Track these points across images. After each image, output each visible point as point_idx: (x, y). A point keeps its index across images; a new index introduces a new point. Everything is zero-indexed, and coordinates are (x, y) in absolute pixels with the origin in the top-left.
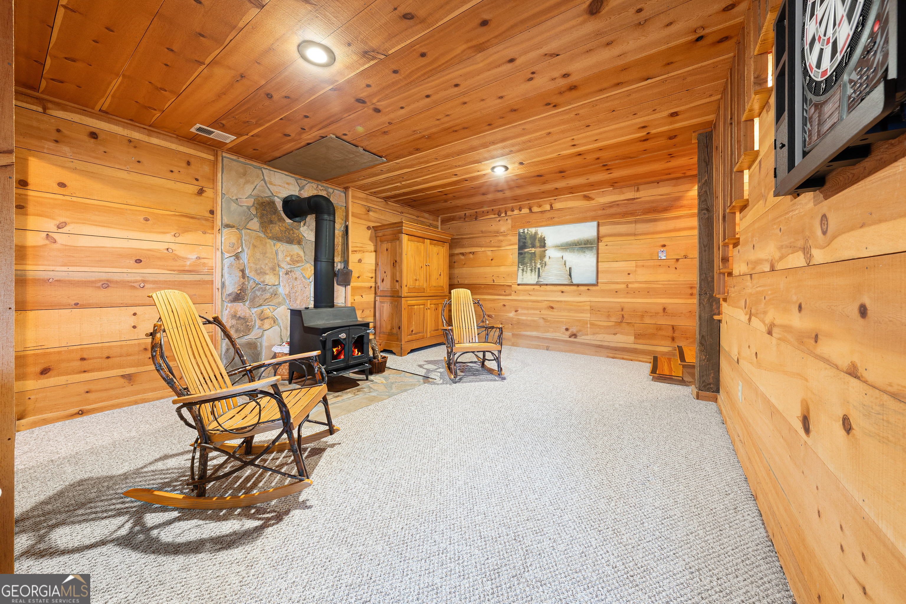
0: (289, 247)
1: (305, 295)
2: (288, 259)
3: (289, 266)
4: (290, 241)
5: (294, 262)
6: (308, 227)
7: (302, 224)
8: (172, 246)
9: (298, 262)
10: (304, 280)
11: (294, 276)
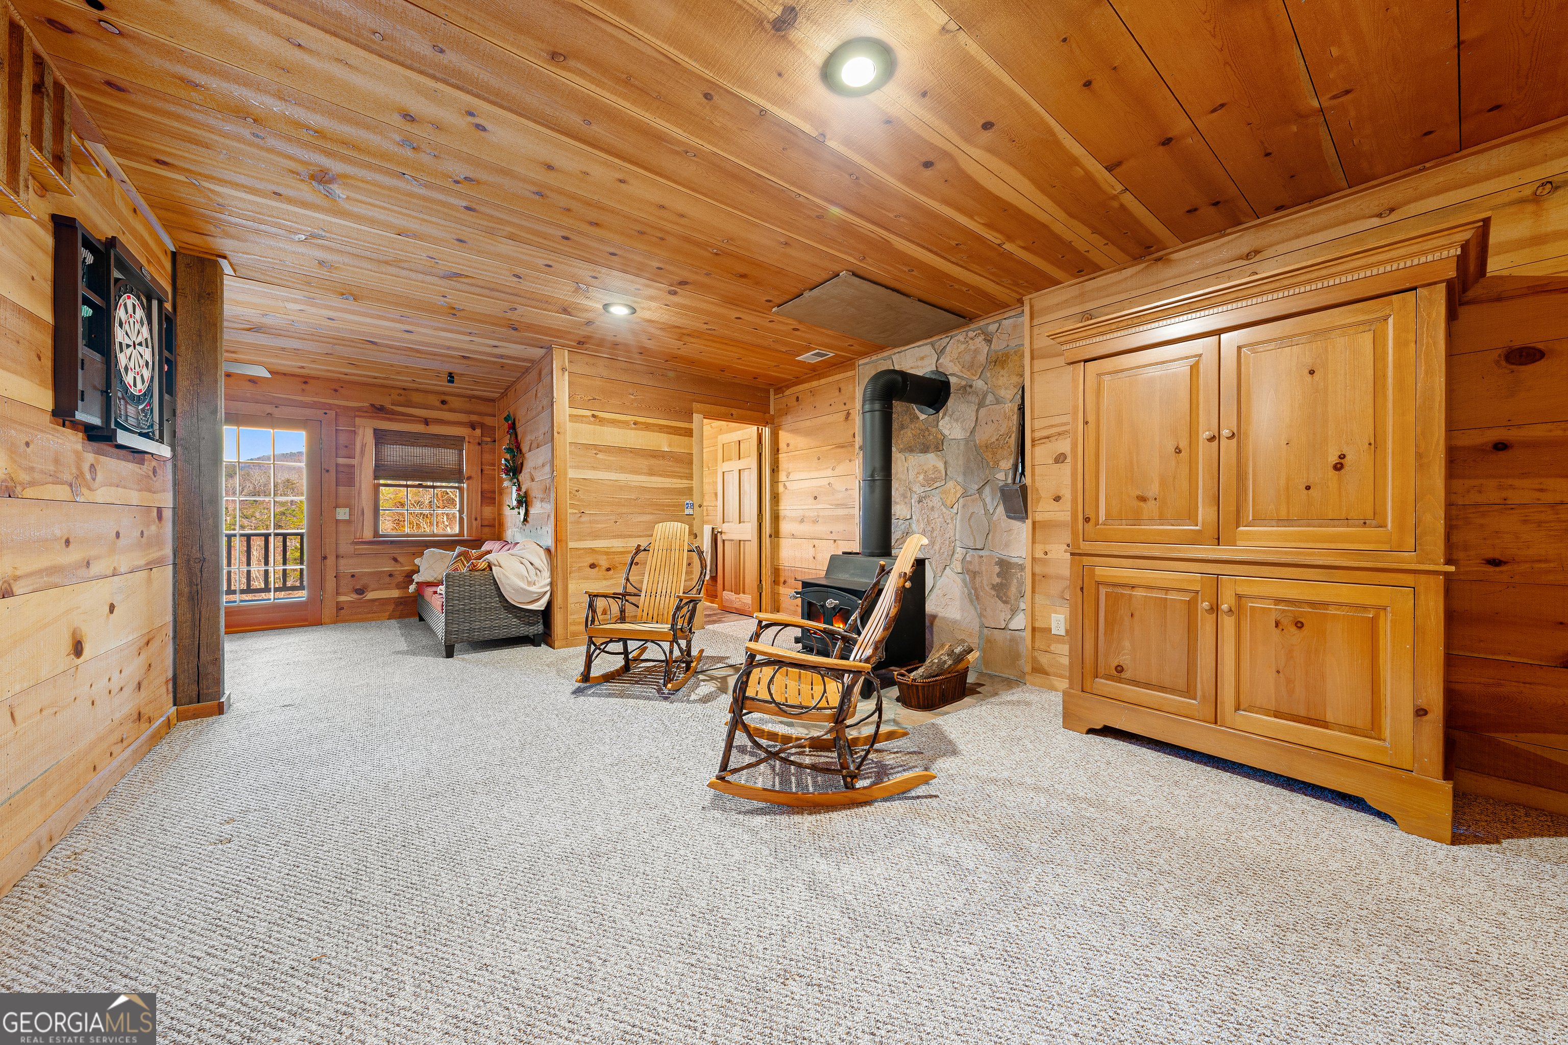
0: (922, 458)
1: (947, 536)
2: (921, 477)
3: (922, 489)
4: (925, 450)
5: (929, 481)
6: (951, 416)
7: (941, 414)
8: (832, 480)
9: (934, 480)
10: (944, 510)
11: (930, 504)
